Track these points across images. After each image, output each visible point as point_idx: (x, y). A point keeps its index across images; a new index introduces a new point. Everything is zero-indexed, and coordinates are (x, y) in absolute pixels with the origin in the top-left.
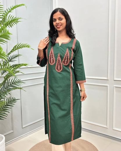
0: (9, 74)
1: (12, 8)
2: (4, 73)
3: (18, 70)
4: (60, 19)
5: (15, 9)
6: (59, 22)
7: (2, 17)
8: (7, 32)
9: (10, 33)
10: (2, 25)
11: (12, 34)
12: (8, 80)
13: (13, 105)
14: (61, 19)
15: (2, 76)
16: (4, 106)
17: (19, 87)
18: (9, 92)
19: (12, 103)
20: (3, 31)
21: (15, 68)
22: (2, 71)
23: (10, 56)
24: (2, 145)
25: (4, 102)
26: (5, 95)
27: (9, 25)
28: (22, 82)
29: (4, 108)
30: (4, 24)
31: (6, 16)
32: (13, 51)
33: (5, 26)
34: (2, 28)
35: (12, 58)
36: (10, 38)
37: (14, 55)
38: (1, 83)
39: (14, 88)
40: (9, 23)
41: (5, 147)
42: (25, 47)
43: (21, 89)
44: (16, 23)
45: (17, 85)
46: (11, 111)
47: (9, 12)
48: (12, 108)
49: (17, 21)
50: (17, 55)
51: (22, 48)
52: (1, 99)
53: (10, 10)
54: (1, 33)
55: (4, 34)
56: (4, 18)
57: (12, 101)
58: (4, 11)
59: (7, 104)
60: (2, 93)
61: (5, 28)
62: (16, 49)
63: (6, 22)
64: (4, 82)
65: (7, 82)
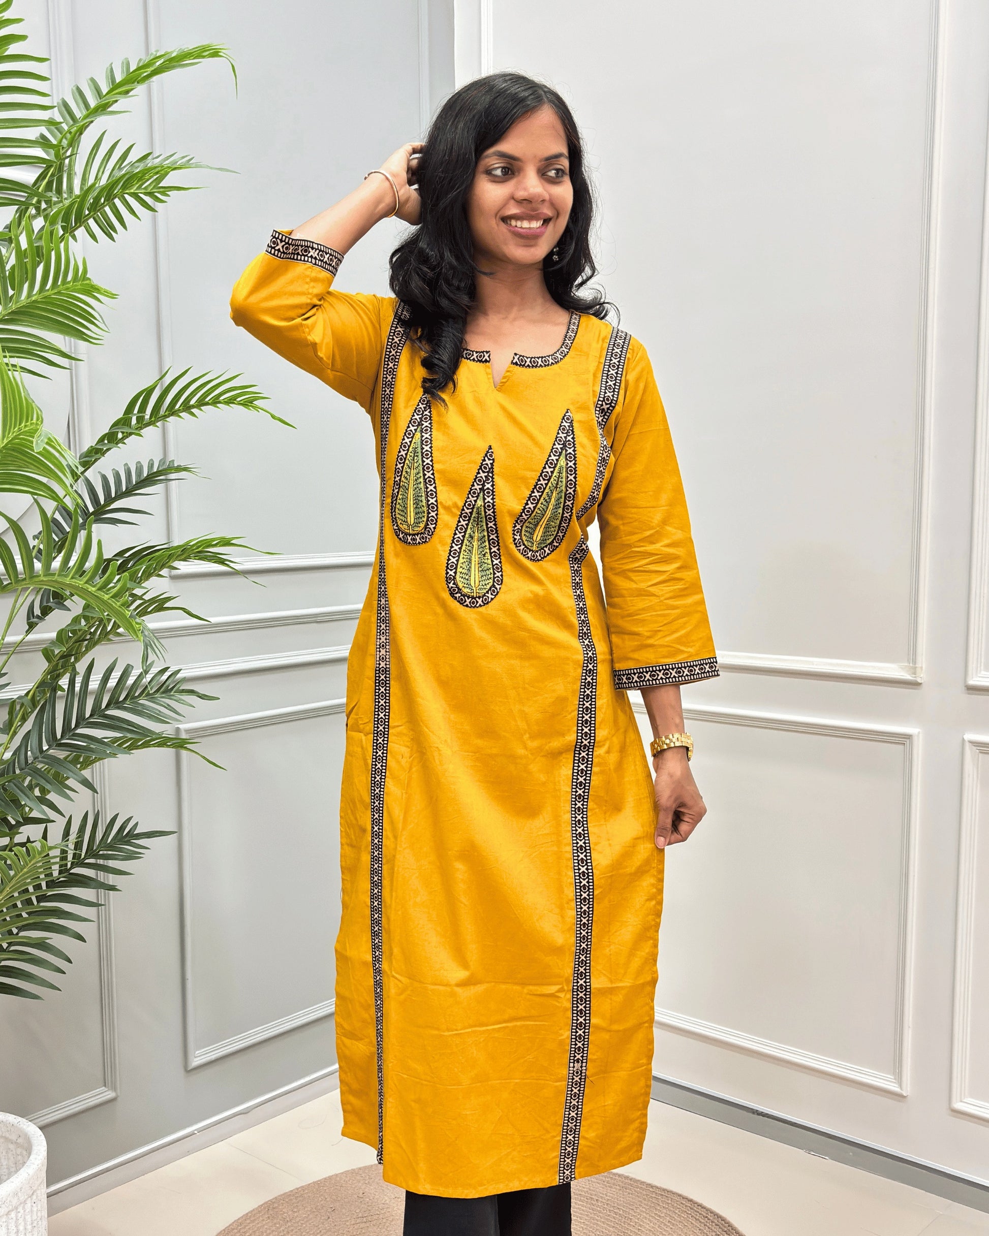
0: (86, 618)
2: (45, 611)
3: (155, 586)
5: (140, 90)
7: (38, 152)
8: (75, 278)
9: (96, 281)
10: (38, 223)
11: (113, 296)
12: (74, 673)
13: (111, 879)
15: (31, 637)
16: (38, 887)
17: (169, 731)
18: (86, 773)
19: (111, 863)
20: (40, 271)
22: (33, 602)
23: (99, 472)
24: (24, 1208)
25: (45, 856)
26: (49, 792)
27: (91, 222)
28: (192, 692)
29: (39, 899)
30: (50, 209)
31: (67, 151)
32: (123, 433)
33: (62, 226)
34: (38, 247)
35: (113, 495)
36: (101, 329)
37: (126, 465)
38: (20, 697)
39: (129, 735)
40: (92, 201)
41: (45, 1223)
42: (220, 402)
43: (186, 748)
44: (147, 199)
45: (150, 717)
46: (94, 925)
47: (96, 114)
48: (103, 903)
49: (160, 185)
50: (155, 470)
51: (193, 407)
52: (22, 829)
53: (100, 99)
54: (26, 286)
55: (48, 290)
56: (51, 166)
57: (111, 847)
58: (58, 103)
59: (71, 869)
60: (29, 778)
61: (61, 242)
62: (144, 416)
63: (66, 199)
64: (44, 693)
65: (66, 687)
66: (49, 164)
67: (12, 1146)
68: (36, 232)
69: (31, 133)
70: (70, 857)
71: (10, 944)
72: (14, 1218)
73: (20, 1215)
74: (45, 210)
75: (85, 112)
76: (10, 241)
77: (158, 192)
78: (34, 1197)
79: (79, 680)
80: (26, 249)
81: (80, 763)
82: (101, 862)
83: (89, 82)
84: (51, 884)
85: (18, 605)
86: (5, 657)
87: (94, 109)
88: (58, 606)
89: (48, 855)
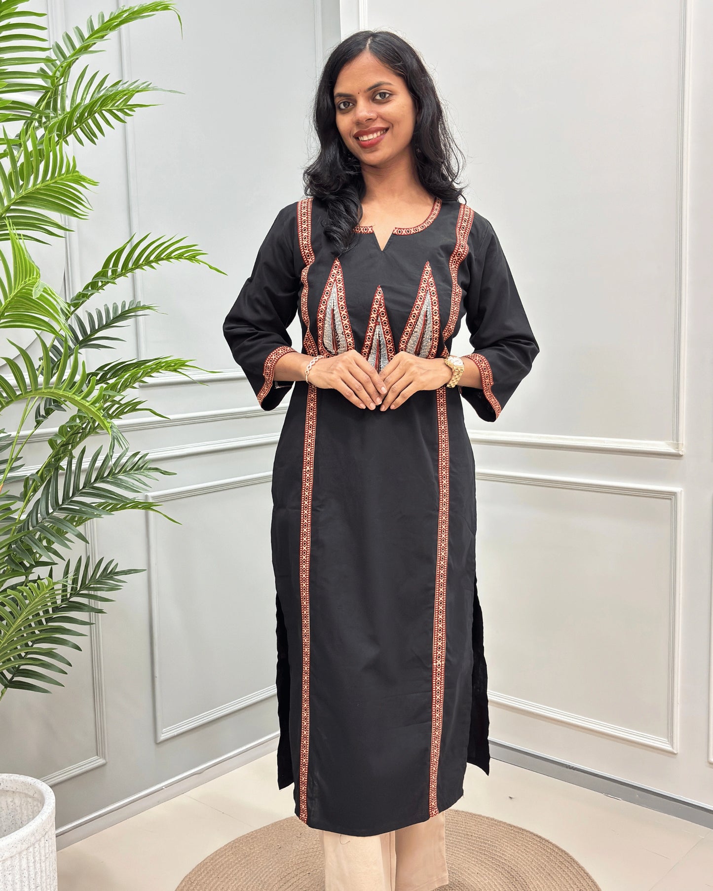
0: (81, 418)
1: (96, 27)
2: (48, 412)
3: (130, 395)
4: (378, 95)
5: (112, 35)
6: (373, 115)
7: (39, 81)
8: (68, 171)
9: (83, 173)
10: (40, 132)
11: (95, 184)
12: (71, 457)
13: (100, 605)
14: (383, 95)
15: (39, 431)
16: (47, 612)
17: (139, 497)
18: (81, 529)
19: (99, 593)
20: (42, 167)
21: (113, 387)
22: (39, 406)
23: (86, 311)
24: (39, 844)
25: (51, 589)
26: (54, 543)
27: (78, 131)
28: (156, 469)
29: (47, 621)
30: (48, 123)
31: (60, 79)
32: (102, 282)
33: (57, 134)
34: (40, 149)
35: (97, 328)
36: (87, 208)
37: (106, 305)
38: (32, 475)
39: (111, 501)
40: (78, 115)
41: (55, 854)
42: (171, 258)
43: (152, 509)
44: (119, 114)
45: (126, 488)
46: (88, 638)
47: (81, 53)
48: (94, 622)
49: (128, 104)
50: (127, 309)
51: (152, 262)
52: (34, 570)
53: (83, 42)
54: (32, 177)
55: (48, 180)
56: (49, 91)
57: (98, 582)
58: (53, 45)
59: (70, 598)
60: (39, 533)
61: (57, 146)
62: (117, 269)
63: (59, 115)
64: (49, 471)
65: (65, 467)
66: (47, 90)
67: (30, 800)
68: (38, 138)
69: (34, 68)
70: (69, 590)
71: (27, 653)
72: (32, 852)
73: (36, 849)
74: (45, 123)
75: (72, 52)
76: (20, 145)
77: (127, 109)
78: (47, 837)
79: (74, 461)
80: (32, 151)
81: (75, 521)
82: (92, 593)
83: (76, 30)
84: (56, 609)
85: (29, 408)
86: (20, 446)
87: (79, 49)
88: (58, 408)
89: (53, 588)
